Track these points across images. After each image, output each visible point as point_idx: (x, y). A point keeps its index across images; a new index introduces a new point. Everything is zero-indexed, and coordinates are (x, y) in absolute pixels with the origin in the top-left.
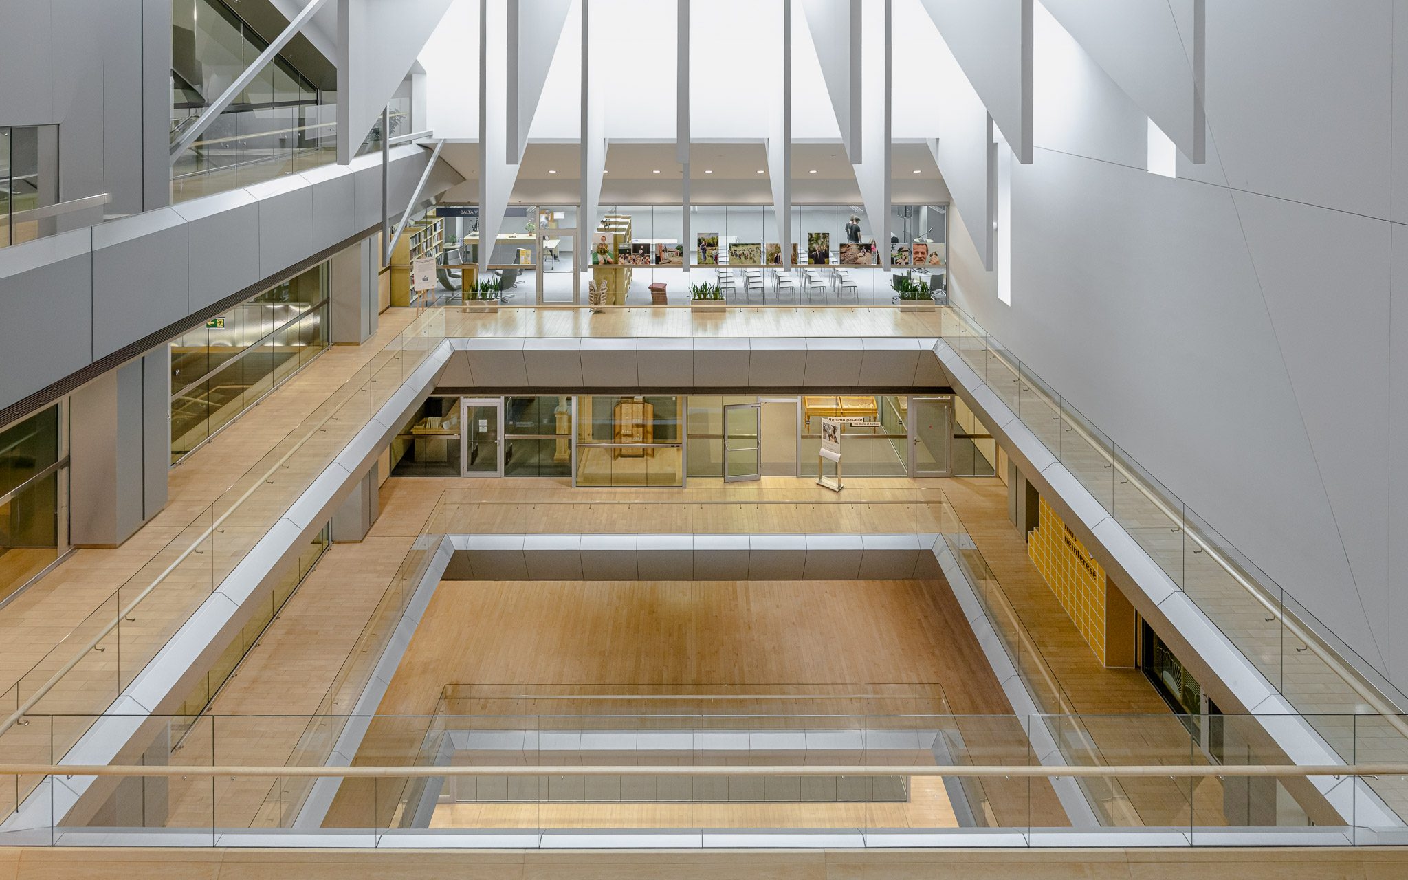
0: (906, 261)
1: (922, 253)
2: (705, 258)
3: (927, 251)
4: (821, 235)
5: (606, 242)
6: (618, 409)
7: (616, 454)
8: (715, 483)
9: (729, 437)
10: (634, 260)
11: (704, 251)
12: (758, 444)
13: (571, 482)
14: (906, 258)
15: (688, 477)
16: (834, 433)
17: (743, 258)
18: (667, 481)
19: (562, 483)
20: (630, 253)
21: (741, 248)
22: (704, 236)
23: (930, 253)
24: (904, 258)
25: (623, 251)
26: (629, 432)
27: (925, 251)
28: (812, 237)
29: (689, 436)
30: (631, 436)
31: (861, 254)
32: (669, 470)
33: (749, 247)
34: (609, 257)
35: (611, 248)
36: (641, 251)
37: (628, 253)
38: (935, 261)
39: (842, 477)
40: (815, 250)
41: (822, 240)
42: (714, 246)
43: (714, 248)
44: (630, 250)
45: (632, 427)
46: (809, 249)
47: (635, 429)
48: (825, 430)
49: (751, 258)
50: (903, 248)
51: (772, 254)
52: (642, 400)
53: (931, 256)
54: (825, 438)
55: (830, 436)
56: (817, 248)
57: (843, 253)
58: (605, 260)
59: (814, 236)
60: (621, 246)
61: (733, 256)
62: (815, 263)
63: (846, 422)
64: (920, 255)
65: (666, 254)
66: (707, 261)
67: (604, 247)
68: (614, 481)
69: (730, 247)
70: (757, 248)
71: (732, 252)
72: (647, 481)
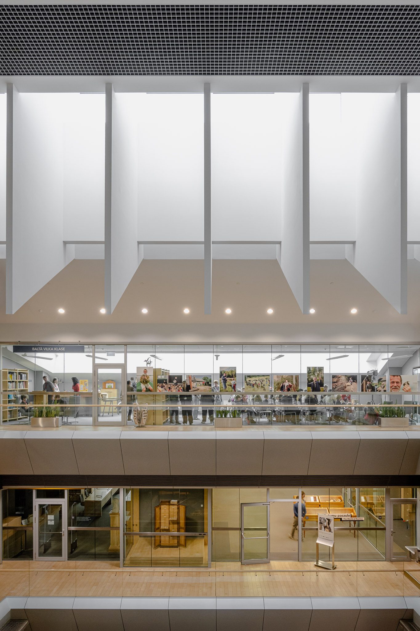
0: (384, 389)
1: (397, 383)
2: (226, 387)
3: (401, 381)
4: (317, 369)
5: (147, 374)
6: (158, 509)
7: (157, 544)
8: (235, 566)
9: (245, 529)
10: (170, 388)
11: (225, 381)
12: (268, 534)
13: (119, 564)
14: (384, 387)
15: (212, 561)
16: (329, 524)
17: (255, 387)
18: (196, 563)
19: (113, 565)
20: (166, 383)
21: (253, 379)
22: (224, 370)
23: (403, 383)
24: (382, 386)
25: (160, 381)
26: (166, 528)
27: (399, 381)
28: (310, 370)
29: (213, 529)
30: (168, 530)
31: (349, 384)
32: (198, 555)
33: (261, 378)
34: (149, 386)
35: (151, 378)
36: (175, 381)
37: (165, 383)
38: (407, 389)
39: (335, 561)
40: (312, 381)
41: (318, 372)
42: (232, 377)
43: (233, 379)
44: (166, 380)
45: (169, 524)
46: (308, 379)
47: (171, 526)
48: (321, 523)
49: (262, 387)
50: (382, 379)
51: (278, 384)
52: (176, 503)
53: (404, 385)
54: (321, 529)
55: (325, 527)
56: (314, 379)
57: (334, 382)
58: (147, 388)
59: (311, 369)
60: (159, 377)
61: (247, 385)
62: (313, 391)
63: (337, 517)
64: (395, 384)
65: (195, 383)
66: (227, 389)
67: (146, 378)
68: (153, 563)
69: (245, 378)
70: (266, 379)
71: (246, 382)
72: (180, 563)
